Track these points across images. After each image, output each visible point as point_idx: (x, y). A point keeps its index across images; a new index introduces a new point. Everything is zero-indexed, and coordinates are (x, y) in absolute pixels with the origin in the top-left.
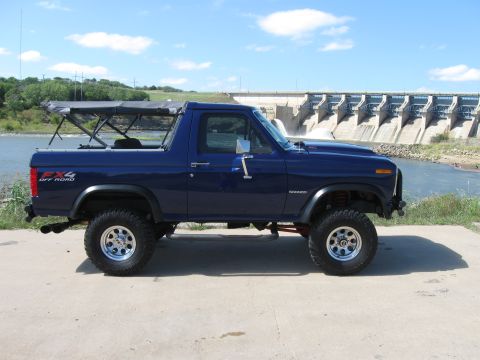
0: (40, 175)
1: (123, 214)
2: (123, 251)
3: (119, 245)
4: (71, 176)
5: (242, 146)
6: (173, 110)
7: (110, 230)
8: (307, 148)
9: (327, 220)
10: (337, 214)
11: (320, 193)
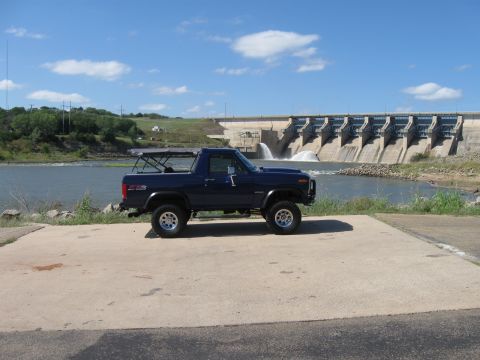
0: (128, 187)
1: (171, 206)
2: (171, 226)
3: (168, 222)
4: (144, 187)
5: (231, 170)
6: (195, 153)
7: (164, 215)
8: (265, 170)
9: (275, 206)
10: (280, 203)
11: (270, 193)
